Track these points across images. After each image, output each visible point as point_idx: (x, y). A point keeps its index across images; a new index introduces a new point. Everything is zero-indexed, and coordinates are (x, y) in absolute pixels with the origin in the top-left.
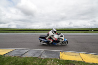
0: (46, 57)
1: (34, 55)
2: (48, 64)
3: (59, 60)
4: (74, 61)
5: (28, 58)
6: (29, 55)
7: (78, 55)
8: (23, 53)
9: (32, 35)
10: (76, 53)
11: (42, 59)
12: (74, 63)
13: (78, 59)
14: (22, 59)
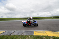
0: (26, 34)
1: (18, 34)
2: (27, 38)
3: (33, 36)
4: (42, 36)
5: (14, 35)
6: (15, 34)
7: (44, 32)
8: (12, 33)
9: (17, 21)
10: (43, 31)
11: (23, 36)
12: (42, 37)
13: (44, 35)
14: (11, 37)
